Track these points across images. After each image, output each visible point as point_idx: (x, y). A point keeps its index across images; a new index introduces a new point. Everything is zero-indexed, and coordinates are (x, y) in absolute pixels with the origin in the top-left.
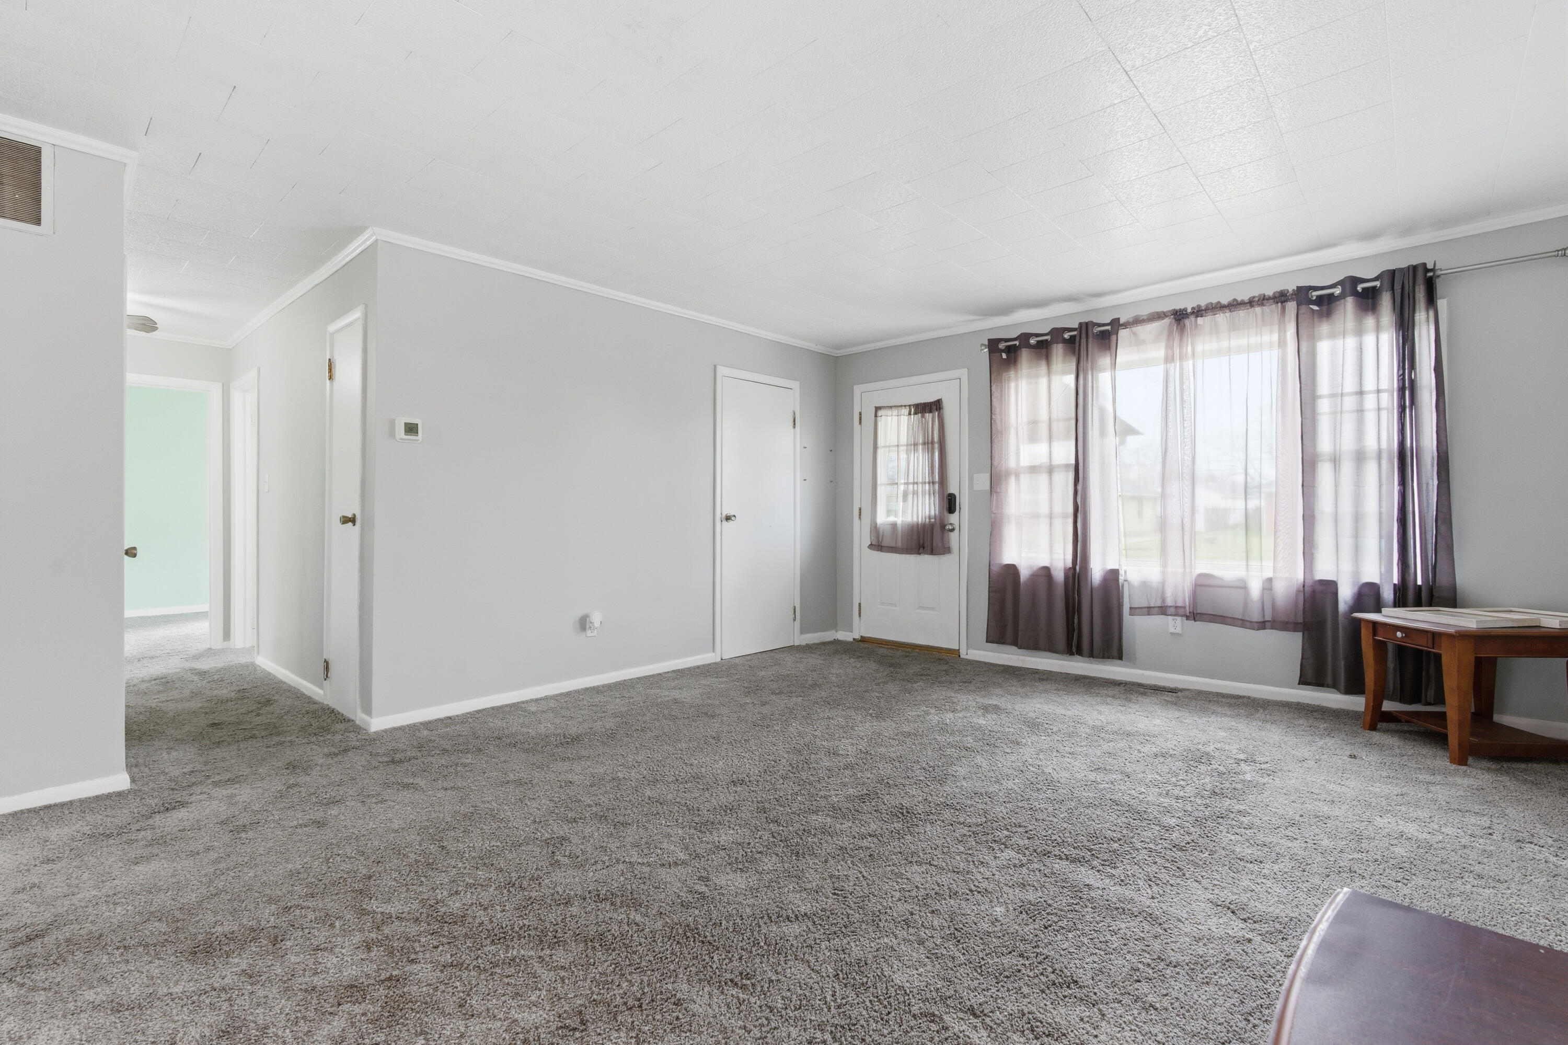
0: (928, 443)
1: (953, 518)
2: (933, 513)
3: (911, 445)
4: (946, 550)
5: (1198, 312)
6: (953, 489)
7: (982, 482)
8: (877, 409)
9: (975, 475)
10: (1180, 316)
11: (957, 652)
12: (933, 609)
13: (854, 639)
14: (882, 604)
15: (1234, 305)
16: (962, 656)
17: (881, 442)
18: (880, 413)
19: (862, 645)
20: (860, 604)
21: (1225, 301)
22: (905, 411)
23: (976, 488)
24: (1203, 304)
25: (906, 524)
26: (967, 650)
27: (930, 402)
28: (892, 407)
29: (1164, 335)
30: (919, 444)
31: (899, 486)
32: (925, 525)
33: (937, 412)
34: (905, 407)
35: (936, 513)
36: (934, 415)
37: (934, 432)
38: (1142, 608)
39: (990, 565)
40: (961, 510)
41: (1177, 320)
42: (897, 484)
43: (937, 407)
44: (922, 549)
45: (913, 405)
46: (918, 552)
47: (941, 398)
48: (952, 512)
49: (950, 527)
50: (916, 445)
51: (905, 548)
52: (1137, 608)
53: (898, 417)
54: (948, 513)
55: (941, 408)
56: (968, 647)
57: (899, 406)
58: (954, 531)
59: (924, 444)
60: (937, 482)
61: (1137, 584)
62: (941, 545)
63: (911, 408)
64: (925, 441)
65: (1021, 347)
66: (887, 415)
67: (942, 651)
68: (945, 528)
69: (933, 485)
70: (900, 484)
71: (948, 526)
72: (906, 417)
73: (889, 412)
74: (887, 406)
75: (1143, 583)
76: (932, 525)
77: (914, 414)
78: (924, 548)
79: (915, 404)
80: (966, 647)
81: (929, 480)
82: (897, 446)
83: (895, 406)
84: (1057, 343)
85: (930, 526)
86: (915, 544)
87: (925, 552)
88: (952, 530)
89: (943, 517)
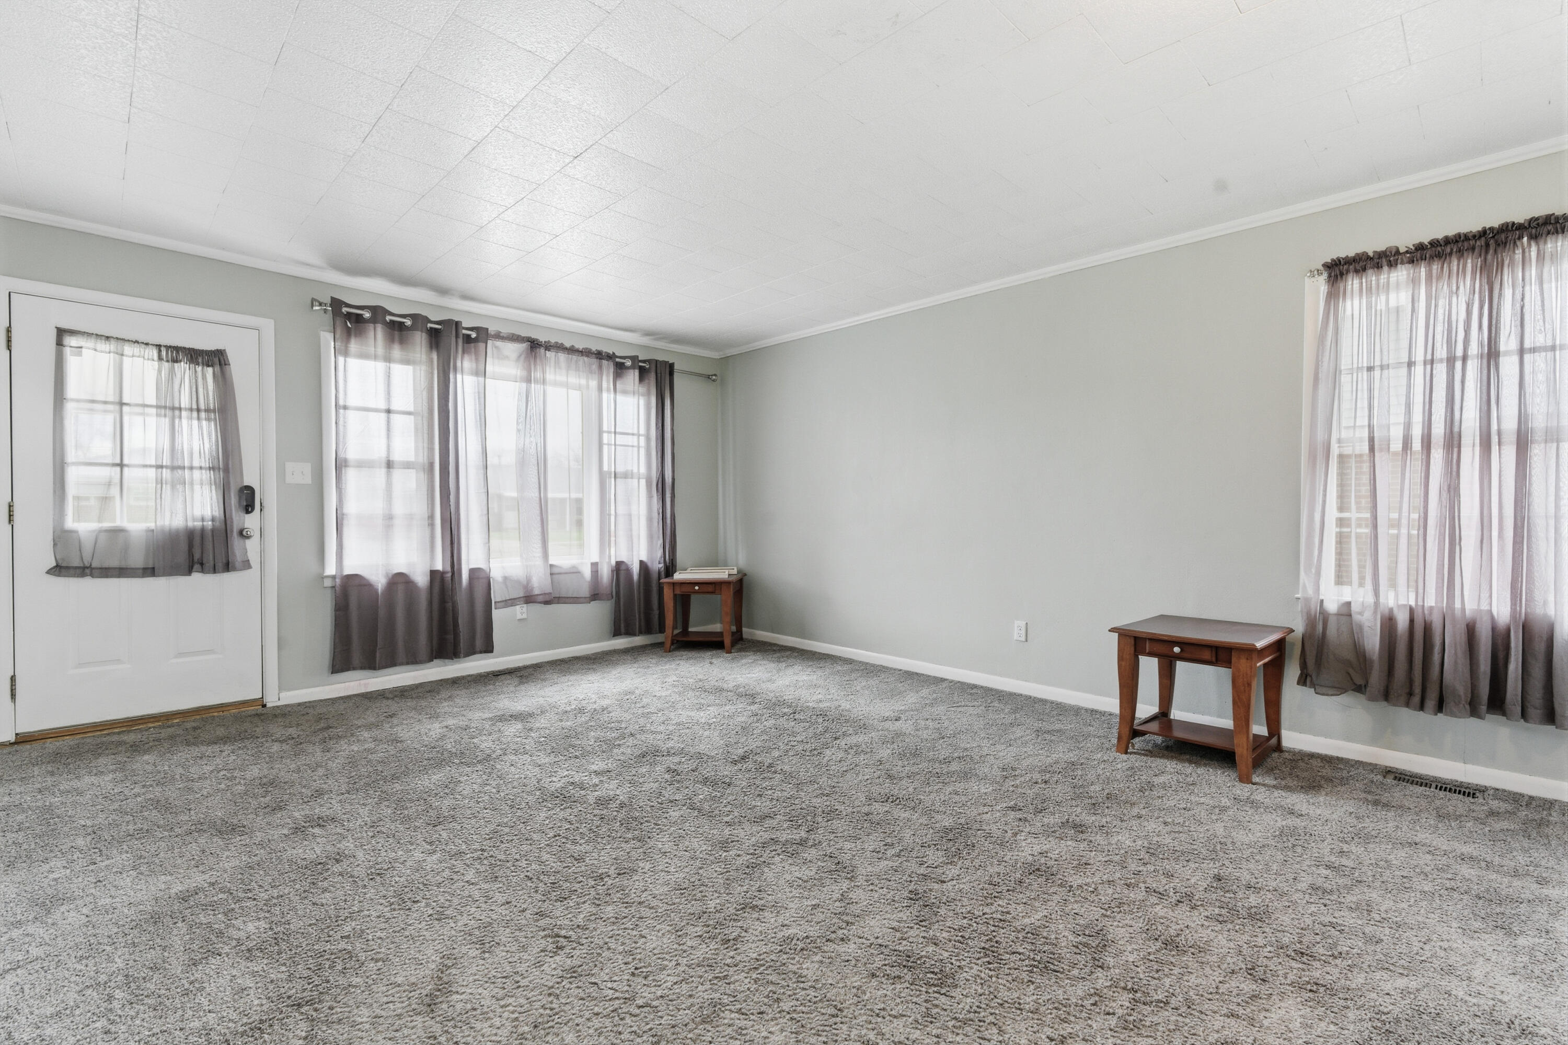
0: (198, 410)
1: (251, 522)
3: (165, 407)
4: (247, 565)
5: (548, 347)
6: (250, 479)
7: (300, 473)
8: (62, 332)
9: (288, 464)
10: (534, 345)
11: (260, 703)
12: (209, 652)
14: (80, 665)
15: (572, 350)
16: (269, 705)
17: (74, 390)
18: (72, 341)
19: (25, 747)
20: (13, 678)
21: (568, 345)
22: (151, 352)
23: (289, 479)
24: (553, 341)
25: (153, 531)
26: (282, 695)
27: (203, 350)
28: (108, 337)
29: (523, 357)
30: (180, 409)
31: (126, 470)
32: (203, 530)
33: (217, 368)
34: (143, 346)
35: (218, 512)
36: (210, 370)
37: (214, 395)
38: (506, 601)
39: (334, 577)
40: (265, 510)
41: (531, 347)
42: (121, 465)
43: (216, 360)
44: (197, 566)
45: (165, 346)
46: (189, 572)
47: (223, 349)
48: (248, 512)
49: (244, 533)
50: (173, 409)
51: (153, 568)
52: (501, 602)
53: (124, 358)
54: (242, 514)
55: (223, 362)
56: (281, 689)
57: (129, 341)
58: (252, 539)
59: (191, 410)
60: (219, 468)
61: (500, 579)
62: (238, 557)
63: (160, 351)
64: (195, 406)
65: (374, 320)
66: (95, 350)
67: (228, 708)
68: (235, 534)
69: (212, 472)
70: (127, 466)
71: (241, 533)
72: (146, 361)
73: (103, 346)
74: (97, 335)
75: (506, 578)
76: (213, 531)
77: (168, 361)
78: (202, 564)
79: (170, 347)
80: (277, 692)
81: (203, 465)
82: (122, 404)
83: (117, 338)
84: (422, 332)
85: (210, 534)
86: (182, 558)
87: (203, 571)
88: (248, 537)
89: (232, 519)
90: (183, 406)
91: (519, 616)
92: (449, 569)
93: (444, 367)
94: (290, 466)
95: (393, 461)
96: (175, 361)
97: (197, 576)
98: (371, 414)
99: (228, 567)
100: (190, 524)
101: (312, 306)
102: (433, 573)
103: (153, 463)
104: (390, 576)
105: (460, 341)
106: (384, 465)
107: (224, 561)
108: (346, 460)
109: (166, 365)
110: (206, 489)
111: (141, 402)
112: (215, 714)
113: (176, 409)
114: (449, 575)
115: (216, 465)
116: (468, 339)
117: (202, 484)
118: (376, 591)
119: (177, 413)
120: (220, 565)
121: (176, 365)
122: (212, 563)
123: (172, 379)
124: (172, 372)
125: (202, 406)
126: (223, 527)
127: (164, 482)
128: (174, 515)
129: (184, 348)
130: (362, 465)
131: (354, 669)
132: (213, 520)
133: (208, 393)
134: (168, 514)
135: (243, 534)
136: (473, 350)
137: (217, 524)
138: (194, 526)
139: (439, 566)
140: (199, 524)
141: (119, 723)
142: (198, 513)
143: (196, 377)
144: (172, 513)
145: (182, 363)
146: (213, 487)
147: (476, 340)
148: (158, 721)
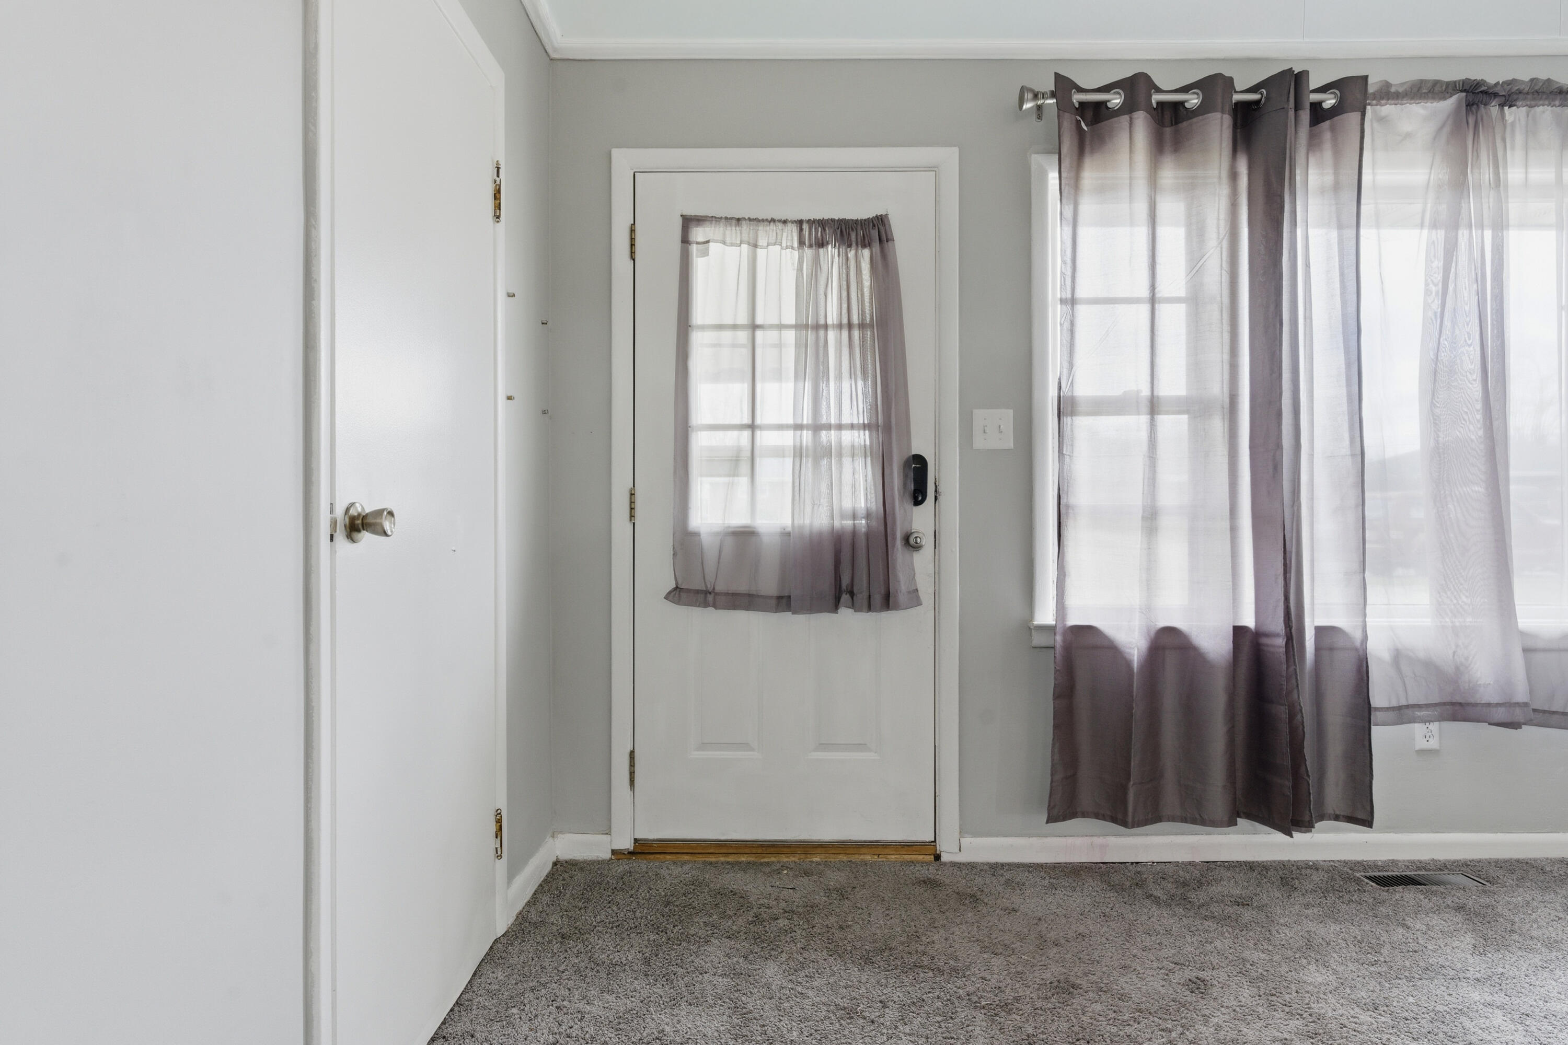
0: (850, 326)
1: (921, 520)
2: (862, 504)
3: (806, 326)
4: (915, 599)
6: (921, 444)
7: (996, 429)
8: (688, 222)
9: (977, 412)
10: (1475, 97)
11: (931, 850)
12: (861, 747)
13: (614, 852)
14: (703, 746)
16: (945, 858)
17: (701, 313)
18: (699, 233)
19: (641, 865)
20: (632, 754)
22: (791, 234)
23: (979, 443)
25: (789, 534)
26: (966, 841)
27: (857, 220)
28: (738, 220)
29: (1447, 129)
30: (826, 327)
31: (758, 433)
32: (854, 533)
33: (876, 246)
34: (780, 225)
35: (875, 504)
36: (866, 252)
37: (871, 299)
38: (1400, 708)
39: (1050, 629)
40: (942, 499)
41: (1469, 105)
42: (752, 427)
43: (875, 233)
44: (845, 597)
45: (809, 221)
46: (835, 606)
47: (884, 213)
48: (917, 503)
49: (912, 541)
50: (817, 327)
51: (789, 597)
52: (1388, 709)
53: (758, 250)
54: (909, 505)
55: (884, 238)
56: (963, 832)
57: (763, 220)
58: (922, 551)
59: (840, 326)
60: (878, 426)
61: (1386, 656)
62: (901, 585)
63: (801, 230)
64: (845, 321)
65: (1129, 108)
66: (724, 243)
67: (887, 851)
68: (899, 543)
69: (867, 432)
70: (761, 428)
71: (907, 539)
72: (783, 252)
73: (732, 233)
74: (726, 218)
75: (1398, 656)
76: (868, 535)
77: (811, 246)
78: (852, 594)
79: (814, 221)
80: (957, 835)
81: (855, 422)
82: (754, 327)
83: (750, 219)
84: (1223, 112)
85: (863, 538)
86: (826, 585)
87: (853, 606)
88: (917, 547)
89: (894, 514)
90: (830, 322)
91: (1421, 744)
92: (1277, 625)
93: (1268, 183)
94: (980, 415)
95: (1158, 397)
96: (821, 244)
97: (845, 613)
98: (1120, 308)
99: (887, 602)
100: (837, 524)
101: (1021, 102)
102: (1239, 631)
103: (790, 421)
104: (1153, 633)
105: (1305, 116)
106: (1144, 407)
107: (883, 591)
108: (1073, 401)
109: (808, 252)
110: (859, 462)
111: (776, 322)
112: (868, 857)
113: (821, 327)
114: (1281, 642)
115: (874, 421)
116: (1318, 114)
117: (853, 456)
118: (1128, 664)
119: (822, 333)
120: (877, 599)
121: (821, 250)
122: (865, 594)
123: (816, 275)
124: (816, 261)
125: (855, 319)
126: (882, 528)
127: (804, 454)
128: (816, 508)
129: (833, 220)
130: (1102, 407)
131: (1084, 815)
132: (868, 516)
133: (862, 295)
134: (808, 509)
135: (910, 543)
136: (1327, 136)
137: (874, 523)
138: (842, 528)
139: (1249, 620)
140: (849, 523)
141: (746, 846)
142: (847, 504)
143: (848, 268)
144: (814, 505)
145: (830, 246)
146: (869, 460)
147: (1335, 111)
148: (794, 854)
